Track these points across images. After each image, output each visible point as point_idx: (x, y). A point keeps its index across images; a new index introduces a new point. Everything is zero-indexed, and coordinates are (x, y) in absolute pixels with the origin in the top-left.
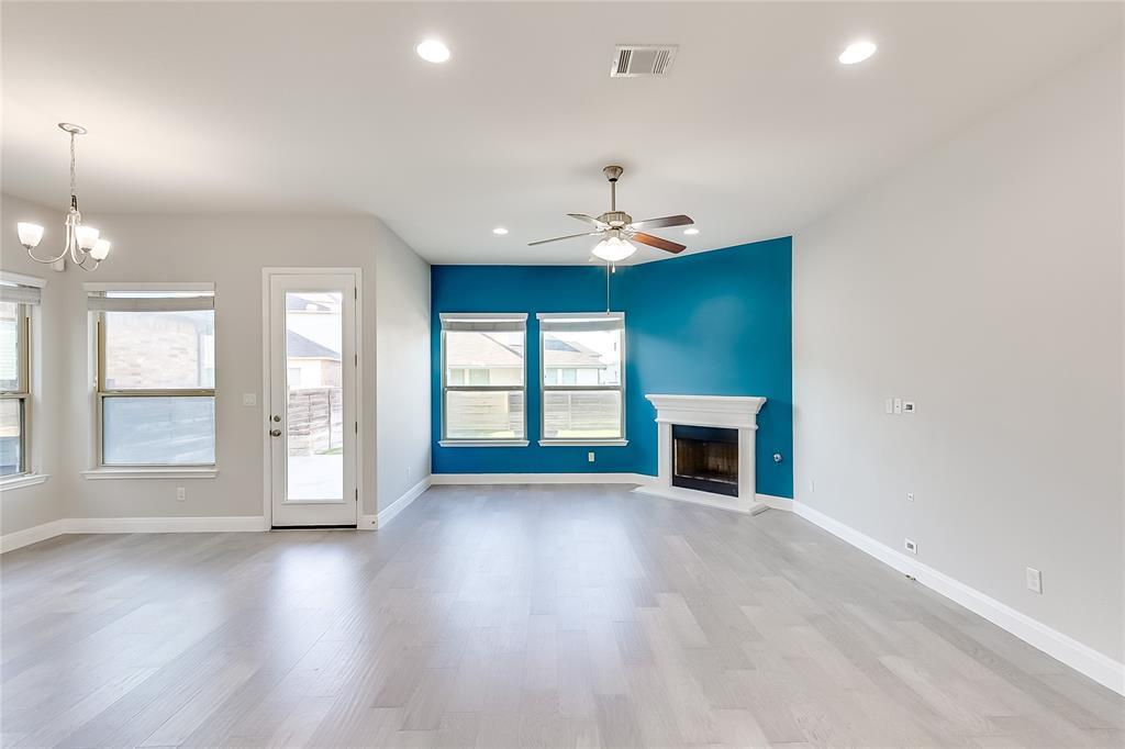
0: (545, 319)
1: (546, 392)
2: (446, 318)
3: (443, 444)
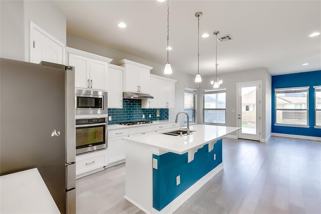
0: (317, 87)
1: (317, 111)
2: (276, 90)
3: (275, 125)
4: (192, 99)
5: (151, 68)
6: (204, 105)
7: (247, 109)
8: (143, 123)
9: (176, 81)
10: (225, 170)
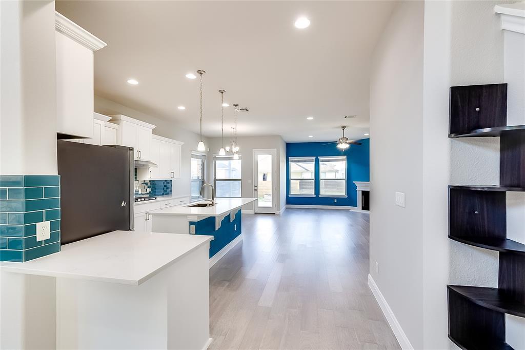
0: (321, 158)
1: (321, 181)
2: (290, 158)
3: (290, 196)
4: (200, 167)
5: (154, 127)
6: (215, 175)
7: (264, 179)
8: (145, 200)
9: (183, 143)
10: (243, 240)
